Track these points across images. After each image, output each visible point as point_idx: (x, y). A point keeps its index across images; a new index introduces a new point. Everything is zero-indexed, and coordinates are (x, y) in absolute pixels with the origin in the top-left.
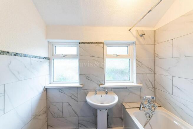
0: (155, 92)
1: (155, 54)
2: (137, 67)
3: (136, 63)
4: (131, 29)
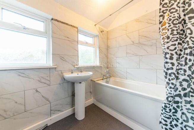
1: (108, 46)
2: (99, 53)
3: (99, 50)
4: (96, 25)
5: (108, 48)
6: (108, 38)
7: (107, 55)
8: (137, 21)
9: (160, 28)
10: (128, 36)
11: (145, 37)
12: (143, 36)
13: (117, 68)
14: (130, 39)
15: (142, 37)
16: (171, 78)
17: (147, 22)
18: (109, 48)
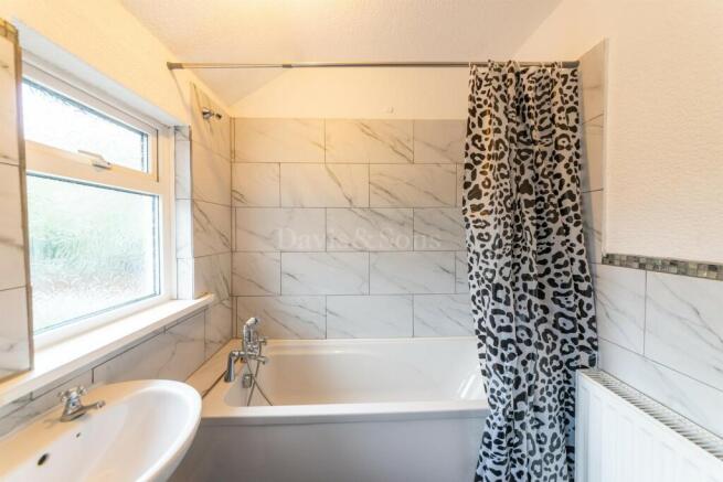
0: (234, 307)
1: (232, 191)
2: (195, 232)
3: (194, 216)
4: (179, 66)
5: (234, 201)
6: (233, 152)
7: (228, 236)
8: (363, 131)
9: (464, 202)
10: (331, 173)
11: (387, 192)
12: (381, 189)
13: (281, 298)
14: (340, 185)
15: (378, 191)
16: (506, 354)
17: (392, 147)
18: (238, 204)
